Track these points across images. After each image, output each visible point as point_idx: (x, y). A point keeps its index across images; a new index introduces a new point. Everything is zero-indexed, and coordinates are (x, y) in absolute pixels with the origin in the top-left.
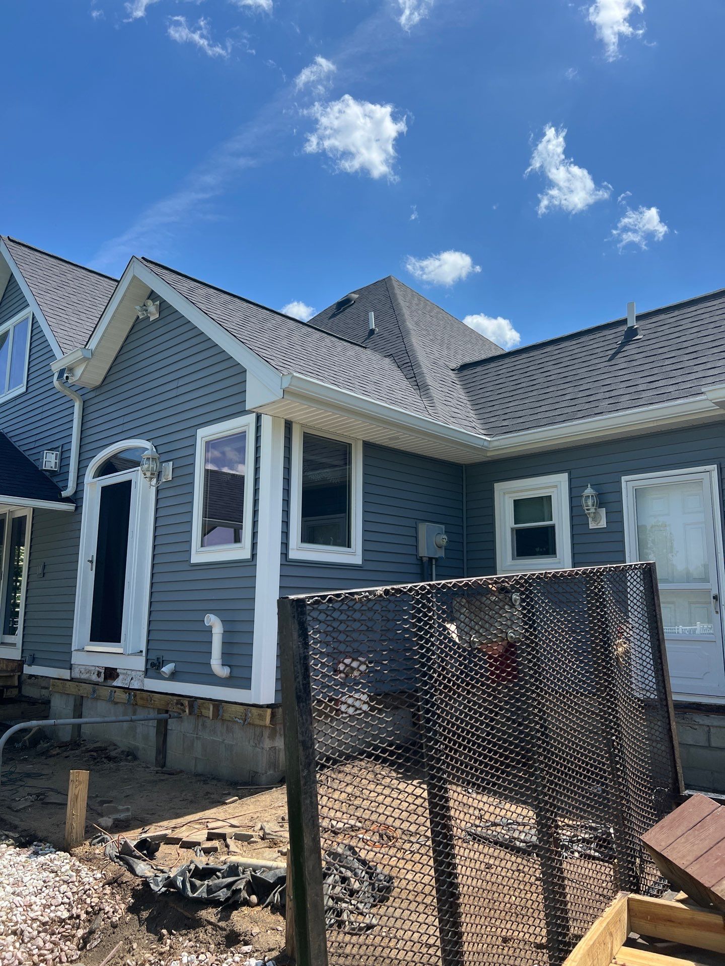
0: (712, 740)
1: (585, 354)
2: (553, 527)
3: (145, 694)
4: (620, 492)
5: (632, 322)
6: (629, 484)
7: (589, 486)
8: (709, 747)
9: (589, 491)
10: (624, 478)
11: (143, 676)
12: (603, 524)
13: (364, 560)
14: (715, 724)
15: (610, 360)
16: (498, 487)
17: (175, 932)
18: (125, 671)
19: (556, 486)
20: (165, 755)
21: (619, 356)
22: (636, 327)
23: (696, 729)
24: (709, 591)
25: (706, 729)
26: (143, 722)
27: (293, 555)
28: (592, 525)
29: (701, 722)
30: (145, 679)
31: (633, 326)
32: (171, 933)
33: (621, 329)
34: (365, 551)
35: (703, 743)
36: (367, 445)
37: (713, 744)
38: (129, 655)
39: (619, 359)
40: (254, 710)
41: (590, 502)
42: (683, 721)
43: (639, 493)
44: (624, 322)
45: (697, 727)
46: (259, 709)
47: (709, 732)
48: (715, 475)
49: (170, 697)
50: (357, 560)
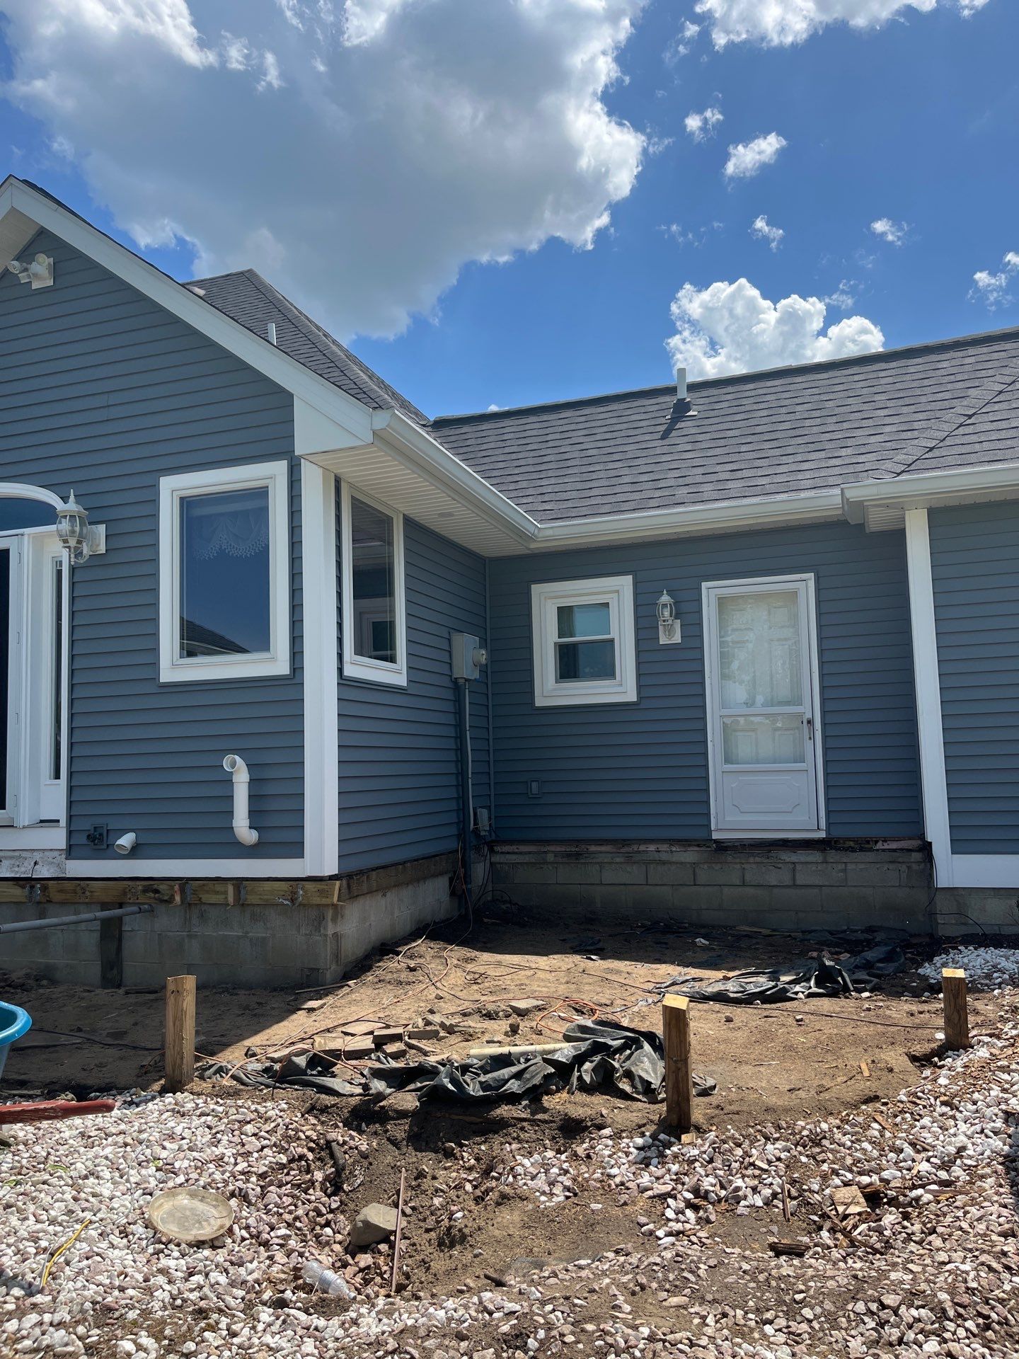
0: (798, 876)
1: (625, 426)
2: (612, 641)
3: (67, 884)
4: (699, 600)
5: (683, 393)
6: (711, 592)
7: (665, 592)
8: (795, 886)
9: (665, 598)
10: (704, 585)
11: (64, 856)
12: (677, 638)
13: (409, 681)
14: (803, 859)
15: (663, 438)
16: (536, 589)
17: (466, 1142)
18: (17, 854)
19: (618, 592)
20: (122, 971)
21: (674, 433)
22: (688, 400)
23: (780, 868)
24: (801, 715)
25: (791, 866)
26: (62, 927)
27: (349, 671)
28: (663, 640)
29: (788, 860)
30: (67, 861)
31: (685, 399)
32: (461, 1146)
33: (667, 398)
34: (409, 668)
35: (788, 881)
36: (409, 522)
37: (798, 882)
38: (24, 827)
39: (674, 437)
40: (309, 885)
41: (667, 613)
42: (767, 860)
43: (722, 602)
44: (672, 390)
45: (780, 865)
46: (319, 883)
47: (794, 870)
48: (812, 584)
49: (129, 883)
50: (401, 680)
